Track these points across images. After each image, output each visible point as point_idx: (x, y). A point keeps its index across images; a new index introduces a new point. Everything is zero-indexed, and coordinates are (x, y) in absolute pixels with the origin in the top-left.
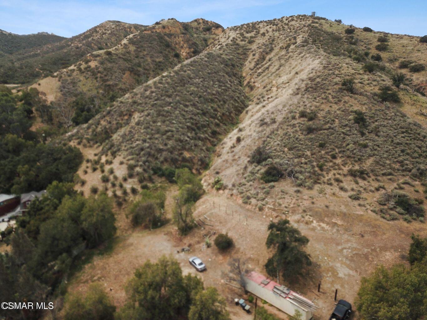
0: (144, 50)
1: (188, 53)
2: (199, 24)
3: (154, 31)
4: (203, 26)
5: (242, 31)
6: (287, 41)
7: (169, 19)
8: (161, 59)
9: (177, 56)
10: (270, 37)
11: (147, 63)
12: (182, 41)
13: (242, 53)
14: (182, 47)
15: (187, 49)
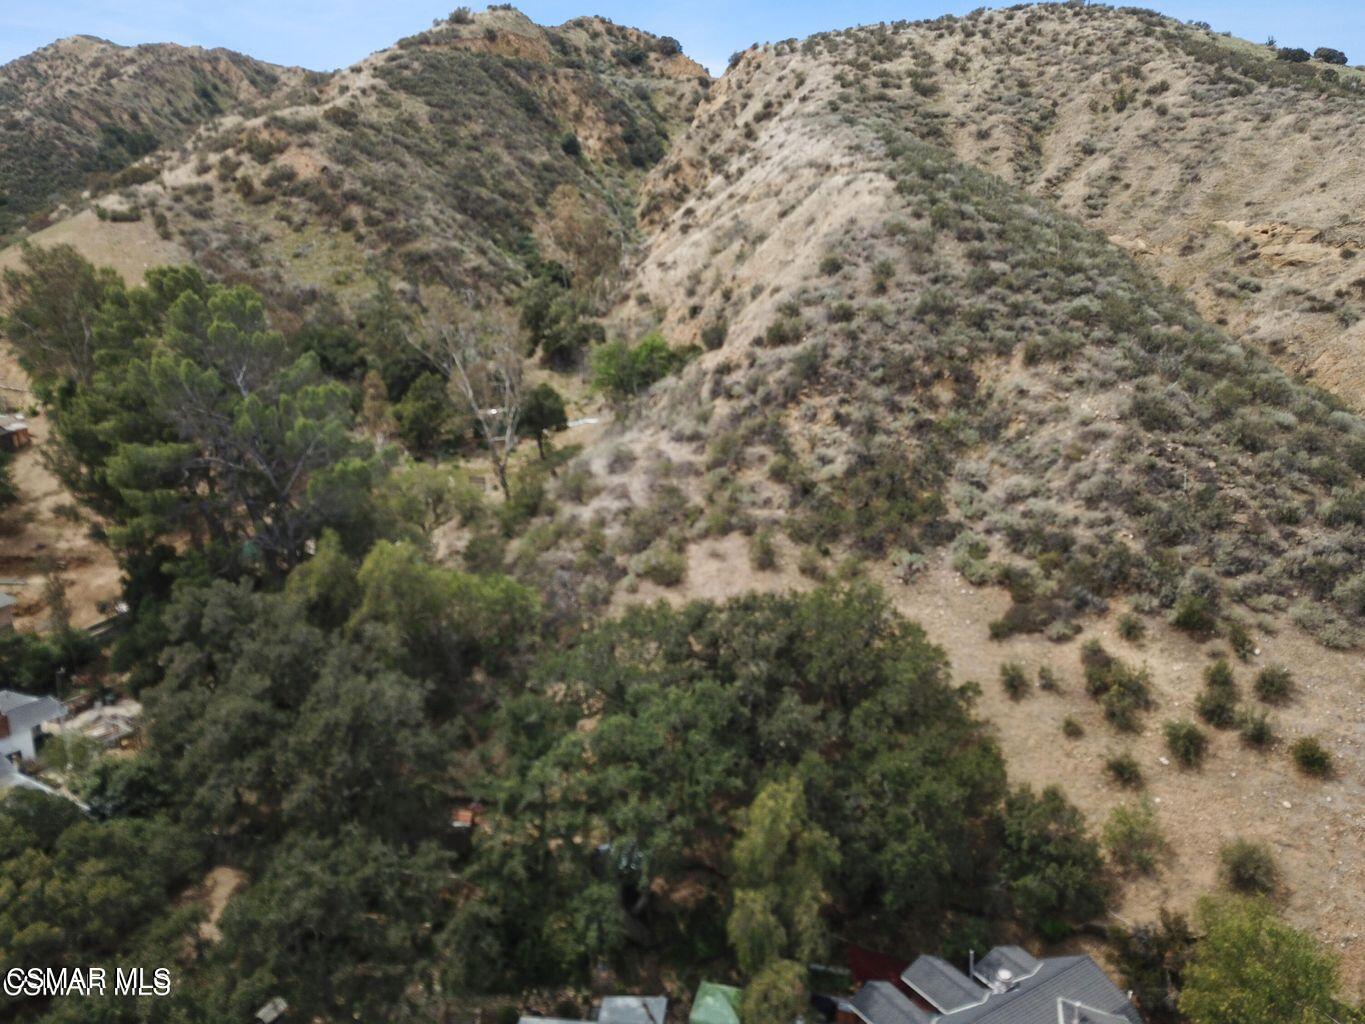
0: (468, 117)
1: (609, 141)
2: (595, 36)
3: (461, 45)
4: (613, 46)
5: (850, 54)
6: (1104, 83)
7: (493, 8)
8: (546, 157)
9: (572, 148)
10: (999, 71)
11: (501, 169)
12: (574, 92)
13: (925, 130)
14: (578, 117)
15: (601, 125)
